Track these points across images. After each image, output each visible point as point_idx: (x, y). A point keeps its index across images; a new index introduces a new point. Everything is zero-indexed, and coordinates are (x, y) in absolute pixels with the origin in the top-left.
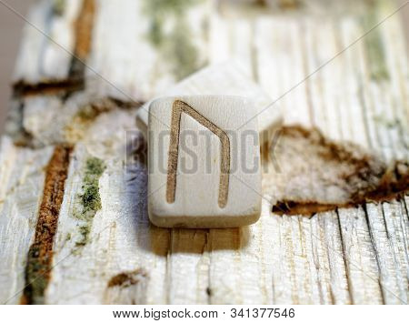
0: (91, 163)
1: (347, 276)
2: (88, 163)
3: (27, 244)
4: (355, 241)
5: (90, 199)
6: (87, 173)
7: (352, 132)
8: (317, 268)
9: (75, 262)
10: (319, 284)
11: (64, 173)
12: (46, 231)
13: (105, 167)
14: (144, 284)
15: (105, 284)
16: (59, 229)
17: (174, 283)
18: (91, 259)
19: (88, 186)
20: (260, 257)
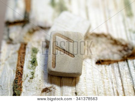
1: (122, 86)
2: (32, 49)
3: (13, 79)
4: (124, 73)
5: (34, 62)
6: (32, 53)
8: (112, 83)
9: (30, 85)
10: (113, 89)
11: (24, 53)
12: (19, 74)
13: (38, 51)
14: (54, 91)
15: (41, 92)
16: (24, 73)
17: (64, 90)
18: (35, 83)
19: (33, 58)
20: (92, 80)
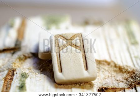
0: (23, 74)
2: (21, 74)
5: (22, 87)
6: (21, 78)
7: (127, 62)
11: (12, 79)
13: (29, 76)
19: (21, 83)
